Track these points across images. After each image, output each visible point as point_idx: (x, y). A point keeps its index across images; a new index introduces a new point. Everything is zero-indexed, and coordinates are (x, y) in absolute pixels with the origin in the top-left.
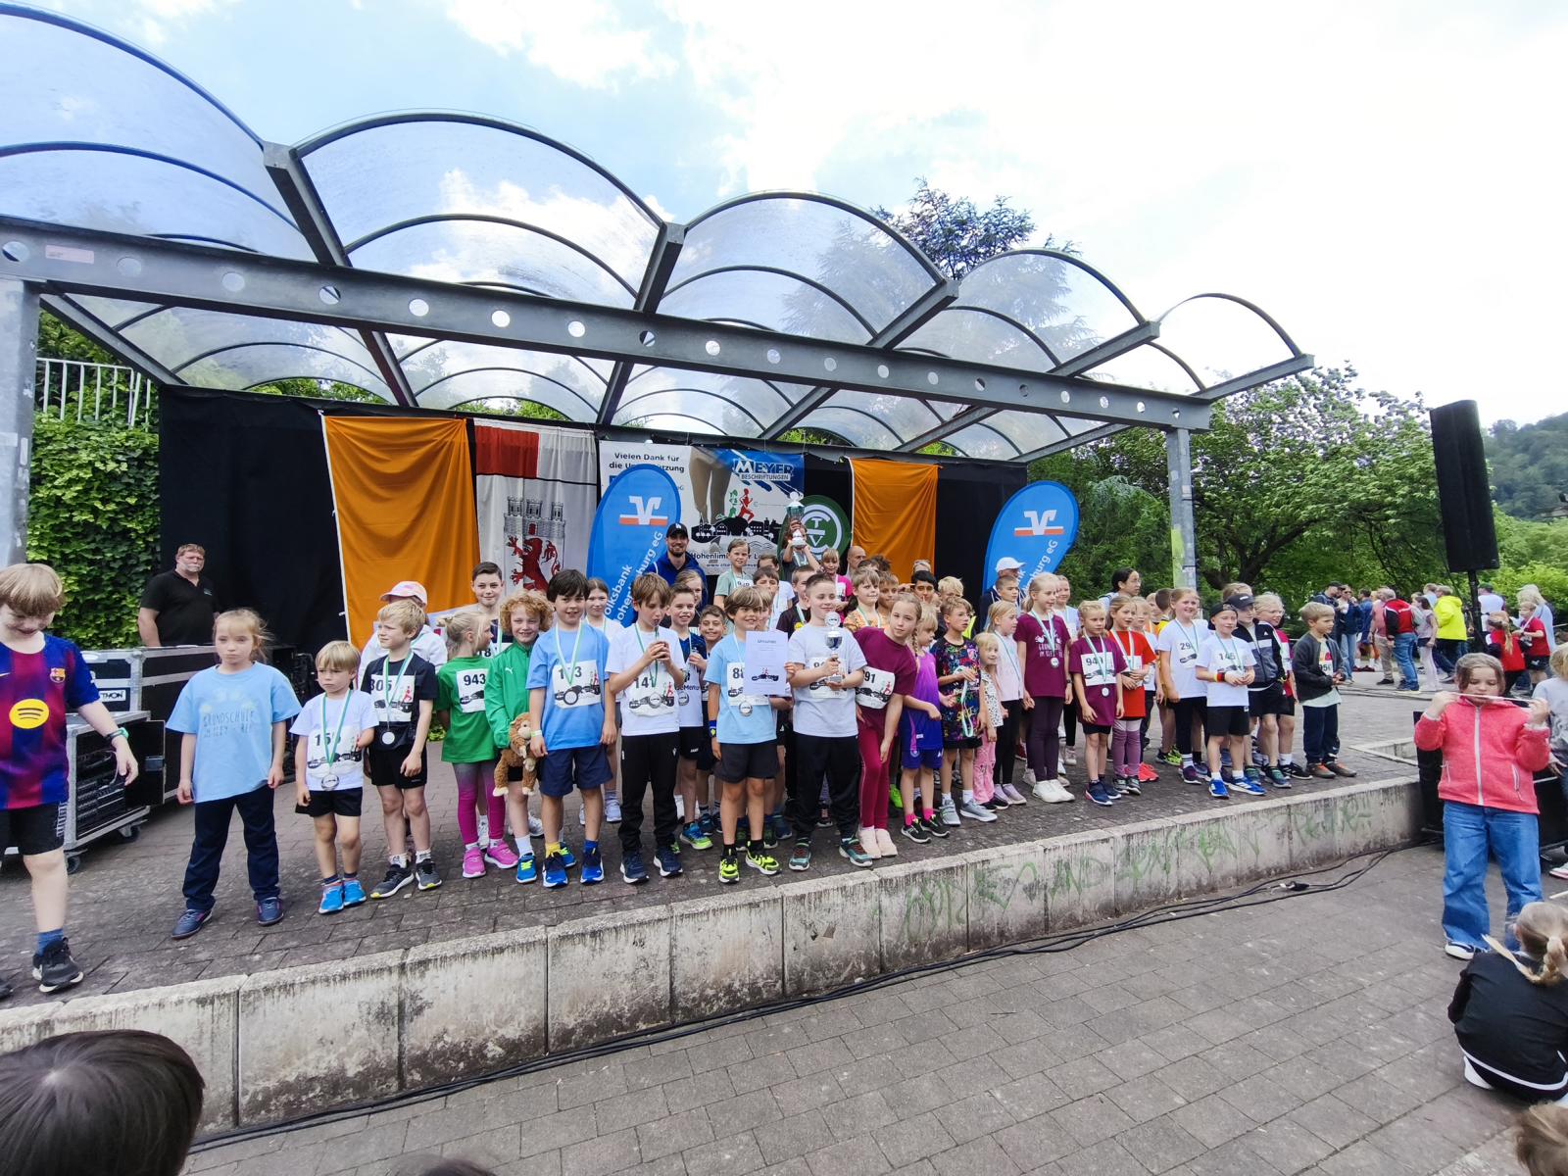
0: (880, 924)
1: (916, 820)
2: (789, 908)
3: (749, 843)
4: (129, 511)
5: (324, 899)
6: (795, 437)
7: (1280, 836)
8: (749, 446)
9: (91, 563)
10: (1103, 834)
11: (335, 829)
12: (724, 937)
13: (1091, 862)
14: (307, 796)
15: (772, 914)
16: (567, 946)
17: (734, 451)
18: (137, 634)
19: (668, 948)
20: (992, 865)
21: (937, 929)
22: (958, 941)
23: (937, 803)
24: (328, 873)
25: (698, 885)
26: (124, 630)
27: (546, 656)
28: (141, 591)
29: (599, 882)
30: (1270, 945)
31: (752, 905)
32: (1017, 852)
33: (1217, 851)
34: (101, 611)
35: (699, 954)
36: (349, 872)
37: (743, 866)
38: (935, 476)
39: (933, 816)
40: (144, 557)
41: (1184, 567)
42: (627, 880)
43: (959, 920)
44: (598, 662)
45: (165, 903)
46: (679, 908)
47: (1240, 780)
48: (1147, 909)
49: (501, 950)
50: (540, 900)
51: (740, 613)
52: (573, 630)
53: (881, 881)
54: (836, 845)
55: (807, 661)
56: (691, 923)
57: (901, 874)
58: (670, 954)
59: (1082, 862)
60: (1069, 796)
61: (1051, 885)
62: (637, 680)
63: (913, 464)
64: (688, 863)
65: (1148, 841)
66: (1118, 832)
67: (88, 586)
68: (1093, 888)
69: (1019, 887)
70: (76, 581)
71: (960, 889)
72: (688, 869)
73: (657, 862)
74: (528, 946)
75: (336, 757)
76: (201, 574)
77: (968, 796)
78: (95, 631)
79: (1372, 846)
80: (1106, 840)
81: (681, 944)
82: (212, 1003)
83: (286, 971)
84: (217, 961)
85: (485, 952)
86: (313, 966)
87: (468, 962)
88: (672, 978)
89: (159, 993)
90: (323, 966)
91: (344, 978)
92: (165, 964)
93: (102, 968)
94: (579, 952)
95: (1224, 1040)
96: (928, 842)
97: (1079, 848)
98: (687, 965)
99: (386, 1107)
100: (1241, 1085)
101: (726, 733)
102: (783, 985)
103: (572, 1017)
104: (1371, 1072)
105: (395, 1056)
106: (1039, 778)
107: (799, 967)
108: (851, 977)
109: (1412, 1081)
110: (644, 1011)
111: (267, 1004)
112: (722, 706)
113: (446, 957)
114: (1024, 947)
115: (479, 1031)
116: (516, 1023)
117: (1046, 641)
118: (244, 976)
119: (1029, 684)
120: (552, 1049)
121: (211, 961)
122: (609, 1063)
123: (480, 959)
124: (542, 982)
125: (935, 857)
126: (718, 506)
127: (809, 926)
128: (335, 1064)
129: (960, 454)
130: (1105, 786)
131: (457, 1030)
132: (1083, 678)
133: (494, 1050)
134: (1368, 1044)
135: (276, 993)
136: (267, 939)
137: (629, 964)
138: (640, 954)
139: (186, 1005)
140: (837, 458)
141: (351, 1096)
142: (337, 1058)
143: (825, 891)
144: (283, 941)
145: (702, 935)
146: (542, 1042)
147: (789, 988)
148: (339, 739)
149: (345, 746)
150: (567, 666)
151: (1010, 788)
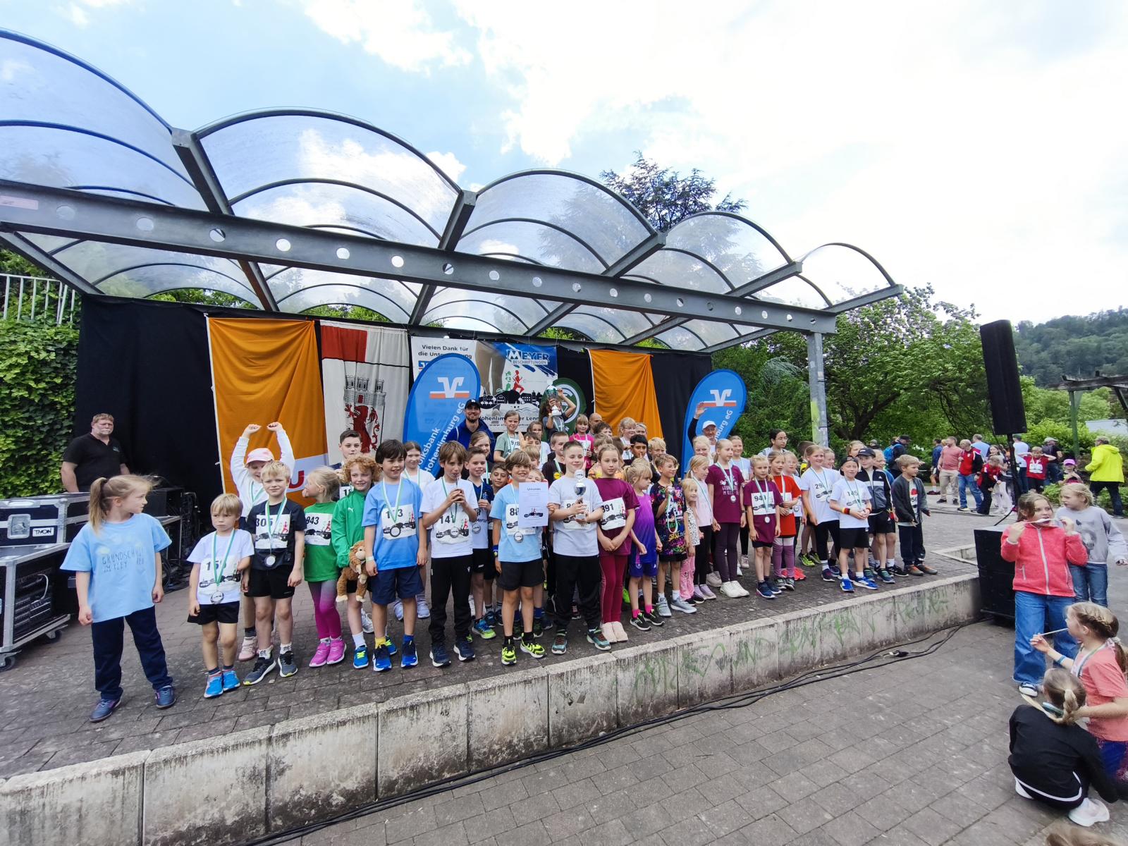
0: (617, 692)
1: (641, 614)
2: (553, 683)
3: (523, 634)
4: (55, 389)
5: (208, 687)
6: (551, 334)
7: (888, 618)
8: (518, 341)
9: (25, 427)
10: (769, 621)
11: (218, 633)
12: (506, 706)
13: (762, 642)
14: (198, 608)
15: (540, 688)
16: (392, 718)
17: (507, 344)
18: (60, 480)
19: (466, 716)
20: (694, 646)
21: (656, 694)
22: (671, 703)
23: (655, 600)
24: (211, 667)
25: (487, 667)
26: (50, 477)
27: (376, 502)
28: (64, 448)
29: (414, 666)
30: (884, 698)
31: (527, 682)
32: (712, 636)
33: (847, 630)
34: (32, 464)
35: (488, 719)
36: (227, 665)
37: (518, 652)
38: (649, 361)
40: (66, 423)
41: (820, 428)
42: (435, 664)
43: (672, 687)
44: (414, 505)
45: (84, 692)
46: (474, 685)
47: (861, 579)
48: (801, 674)
49: (343, 723)
50: (372, 682)
52: (396, 483)
53: (617, 661)
55: (562, 502)
56: (482, 696)
57: (631, 655)
58: (467, 720)
59: (756, 641)
60: (745, 592)
61: (735, 659)
62: (442, 518)
63: (633, 354)
64: (480, 650)
65: (801, 625)
66: (780, 619)
67: (24, 445)
68: (763, 660)
69: (713, 661)
70: (13, 442)
71: (673, 664)
72: (479, 654)
73: (456, 650)
74: (363, 719)
75: (223, 579)
76: (111, 436)
77: (676, 595)
78: (27, 479)
79: (949, 622)
80: (772, 626)
81: (475, 713)
82: (124, 773)
83: (181, 746)
84: (127, 740)
85: (332, 726)
86: (201, 741)
87: (319, 733)
88: (468, 738)
89: (81, 768)
90: (209, 741)
91: (225, 749)
92: (86, 743)
93: (36, 749)
94: (402, 721)
95: (856, 770)
96: (650, 630)
97: (754, 632)
98: (480, 728)
100: (869, 803)
101: (503, 556)
102: (548, 740)
103: (396, 771)
104: (955, 790)
105: (263, 807)
106: (724, 580)
107: (559, 726)
108: (597, 732)
109: (983, 795)
110: (448, 764)
111: (166, 773)
112: (502, 535)
113: (302, 731)
114: (717, 704)
115: (327, 784)
116: (354, 778)
117: (727, 484)
118: (148, 751)
119: (717, 512)
120: (381, 796)
121: (122, 739)
122: (422, 806)
123: (328, 730)
124: (373, 746)
125: (655, 641)
126: (498, 383)
127: (567, 696)
128: (217, 816)
129: (665, 347)
130: (770, 583)
131: (310, 786)
132: (753, 509)
133: (338, 799)
134: (954, 769)
135: (173, 764)
136: (165, 720)
137: (438, 729)
138: (446, 721)
139: (103, 777)
140: (580, 349)
141: (229, 840)
142: (219, 811)
143: (578, 669)
144: (177, 722)
145: (491, 705)
146: (373, 791)
147: (552, 742)
148: (225, 566)
149: (229, 571)
150: (392, 509)
151: (705, 588)
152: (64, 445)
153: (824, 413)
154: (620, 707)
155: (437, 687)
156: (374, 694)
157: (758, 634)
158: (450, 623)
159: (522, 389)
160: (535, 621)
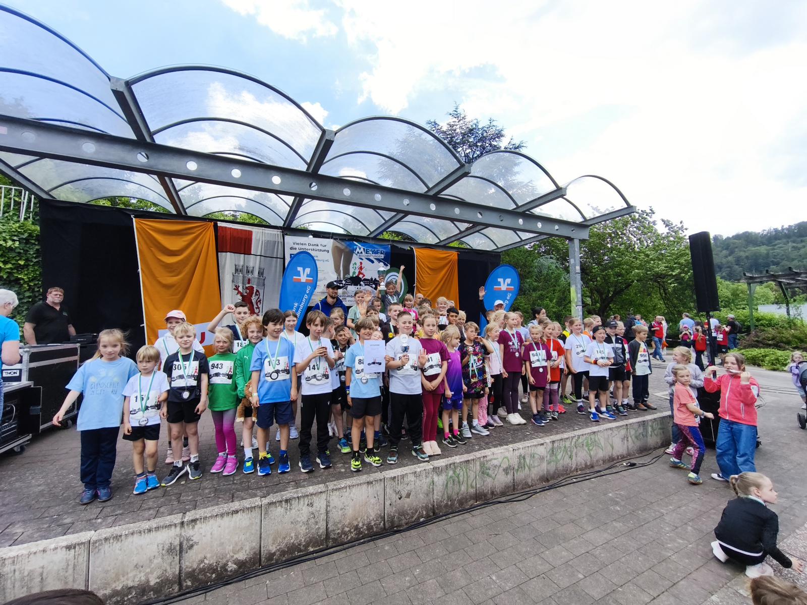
0: (433, 490)
1: (450, 436)
2: (388, 483)
3: (366, 450)
4: (19, 268)
5: (136, 486)
6: (386, 236)
7: (623, 439)
8: (363, 240)
10: (541, 441)
11: (144, 447)
12: (354, 500)
13: (535, 455)
14: (130, 429)
15: (379, 487)
16: (272, 508)
17: (355, 242)
19: (325, 507)
20: (488, 458)
21: (461, 492)
22: (471, 498)
23: (460, 426)
24: (139, 471)
25: (340, 472)
27: (261, 354)
29: (287, 472)
30: (620, 494)
31: (369, 483)
32: (500, 451)
33: (594, 448)
35: (342, 509)
36: (151, 470)
37: (363, 462)
38: (456, 257)
39: (459, 433)
40: (27, 294)
41: (576, 306)
42: (303, 471)
43: (472, 487)
44: (289, 357)
45: (43, 490)
46: (331, 485)
47: (604, 412)
48: (562, 478)
49: (237, 512)
50: (257, 483)
51: (362, 331)
52: (276, 340)
53: (434, 468)
54: (410, 449)
55: (395, 356)
56: (337, 493)
57: (444, 464)
58: (326, 510)
60: (523, 421)
61: (516, 467)
62: (309, 366)
63: (445, 251)
65: (562, 444)
66: (548, 440)
68: (536, 468)
69: (501, 469)
71: (473, 471)
72: (335, 464)
73: (318, 461)
74: (251, 509)
75: (147, 408)
76: (61, 304)
77: (475, 422)
80: (542, 444)
81: (332, 505)
82: (75, 548)
83: (117, 528)
84: (76, 524)
86: (132, 525)
87: (219, 519)
88: (327, 523)
89: (43, 544)
90: (138, 524)
91: (150, 530)
92: (45, 526)
93: (7, 530)
94: (279, 510)
95: (600, 544)
96: (456, 447)
97: (530, 448)
98: (335, 516)
99: (172, 601)
100: (609, 567)
101: (353, 393)
102: (384, 524)
103: (274, 546)
104: (669, 557)
105: (177, 572)
106: (509, 413)
107: (392, 514)
108: (418, 518)
109: (687, 561)
110: (312, 541)
111: (106, 547)
112: (353, 379)
113: (206, 517)
114: (503, 499)
115: (224, 555)
116: (244, 551)
117: (513, 344)
118: (93, 532)
120: (263, 564)
121: (73, 523)
122: (294, 571)
123: (225, 517)
124: (258, 528)
125: (460, 455)
126: (347, 271)
127: (398, 493)
128: (143, 578)
129: (469, 247)
130: (541, 415)
131: (212, 557)
132: (531, 363)
133: (232, 566)
134: (667, 543)
135: (111, 541)
136: (105, 509)
137: (305, 516)
138: (311, 510)
139: (59, 550)
140: (407, 247)
141: (152, 596)
142: (145, 575)
143: (406, 474)
144: (114, 511)
145: (343, 499)
146: (258, 561)
147: (387, 525)
148: (148, 398)
149: (152, 402)
150: (272, 359)
151: (496, 417)
152: (26, 310)
153: (580, 295)
154: (435, 501)
155: (304, 486)
156: (258, 491)
157: (533, 450)
158: (314, 442)
159: (364, 276)
160: (375, 441)
